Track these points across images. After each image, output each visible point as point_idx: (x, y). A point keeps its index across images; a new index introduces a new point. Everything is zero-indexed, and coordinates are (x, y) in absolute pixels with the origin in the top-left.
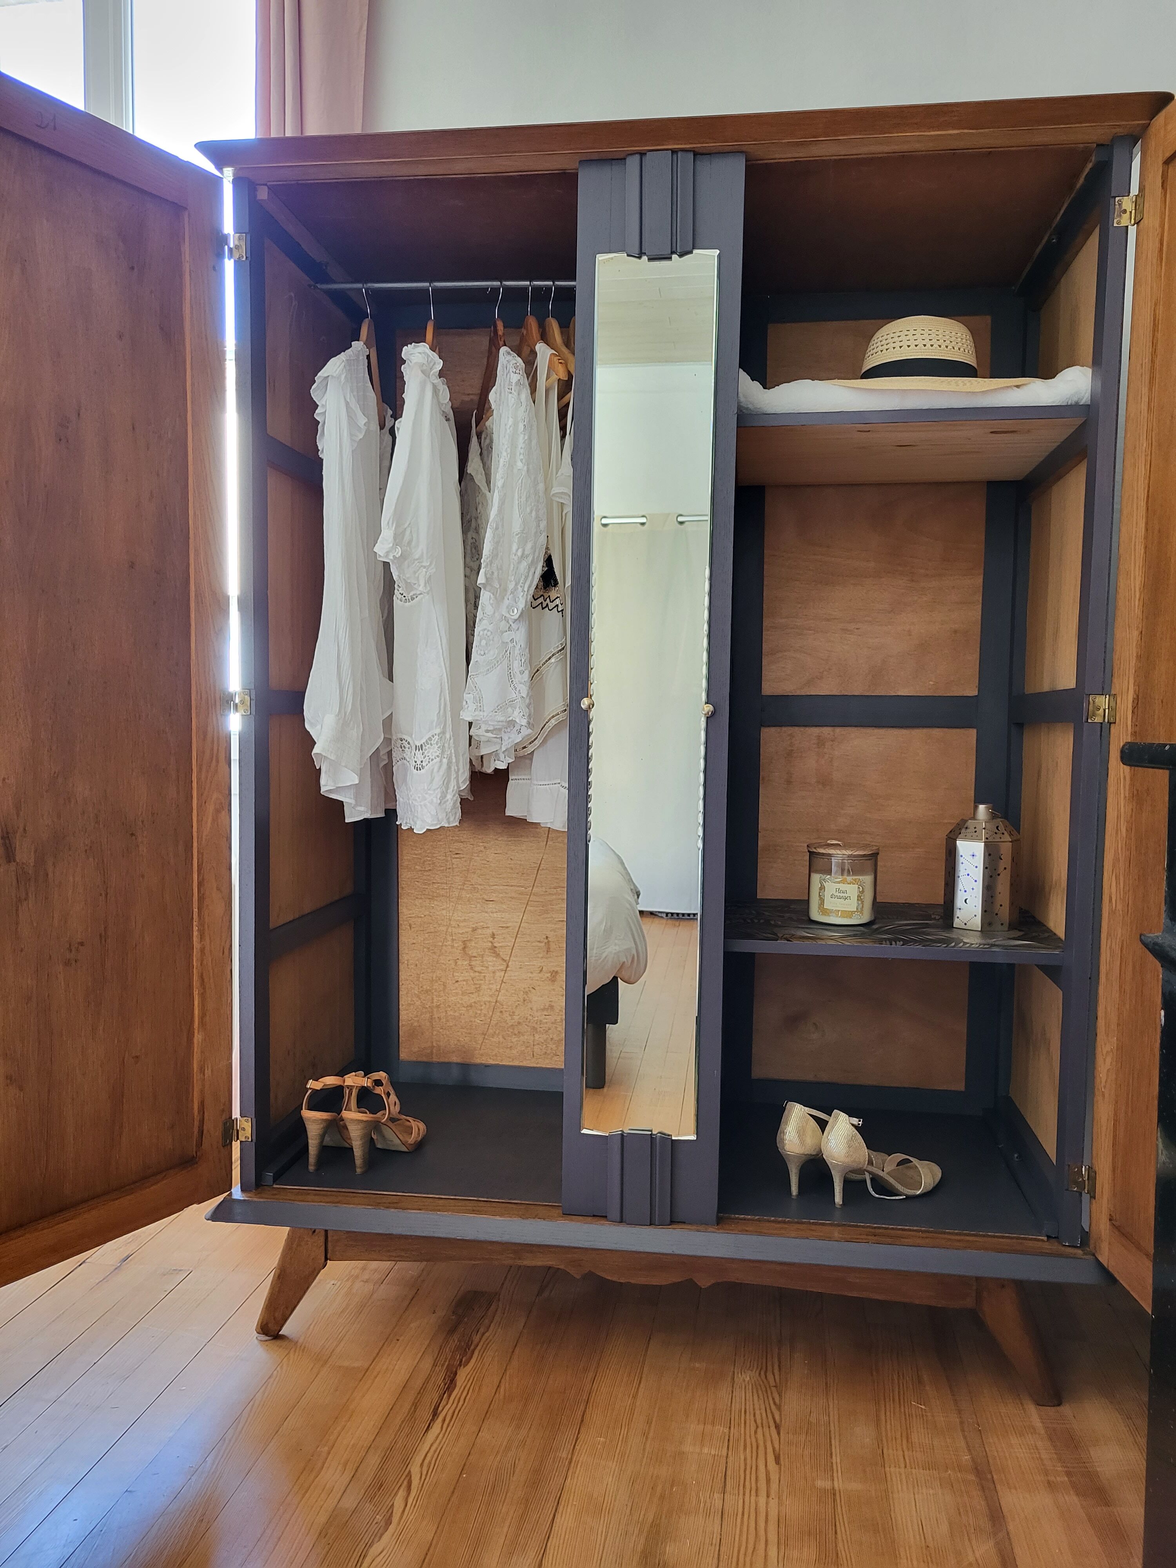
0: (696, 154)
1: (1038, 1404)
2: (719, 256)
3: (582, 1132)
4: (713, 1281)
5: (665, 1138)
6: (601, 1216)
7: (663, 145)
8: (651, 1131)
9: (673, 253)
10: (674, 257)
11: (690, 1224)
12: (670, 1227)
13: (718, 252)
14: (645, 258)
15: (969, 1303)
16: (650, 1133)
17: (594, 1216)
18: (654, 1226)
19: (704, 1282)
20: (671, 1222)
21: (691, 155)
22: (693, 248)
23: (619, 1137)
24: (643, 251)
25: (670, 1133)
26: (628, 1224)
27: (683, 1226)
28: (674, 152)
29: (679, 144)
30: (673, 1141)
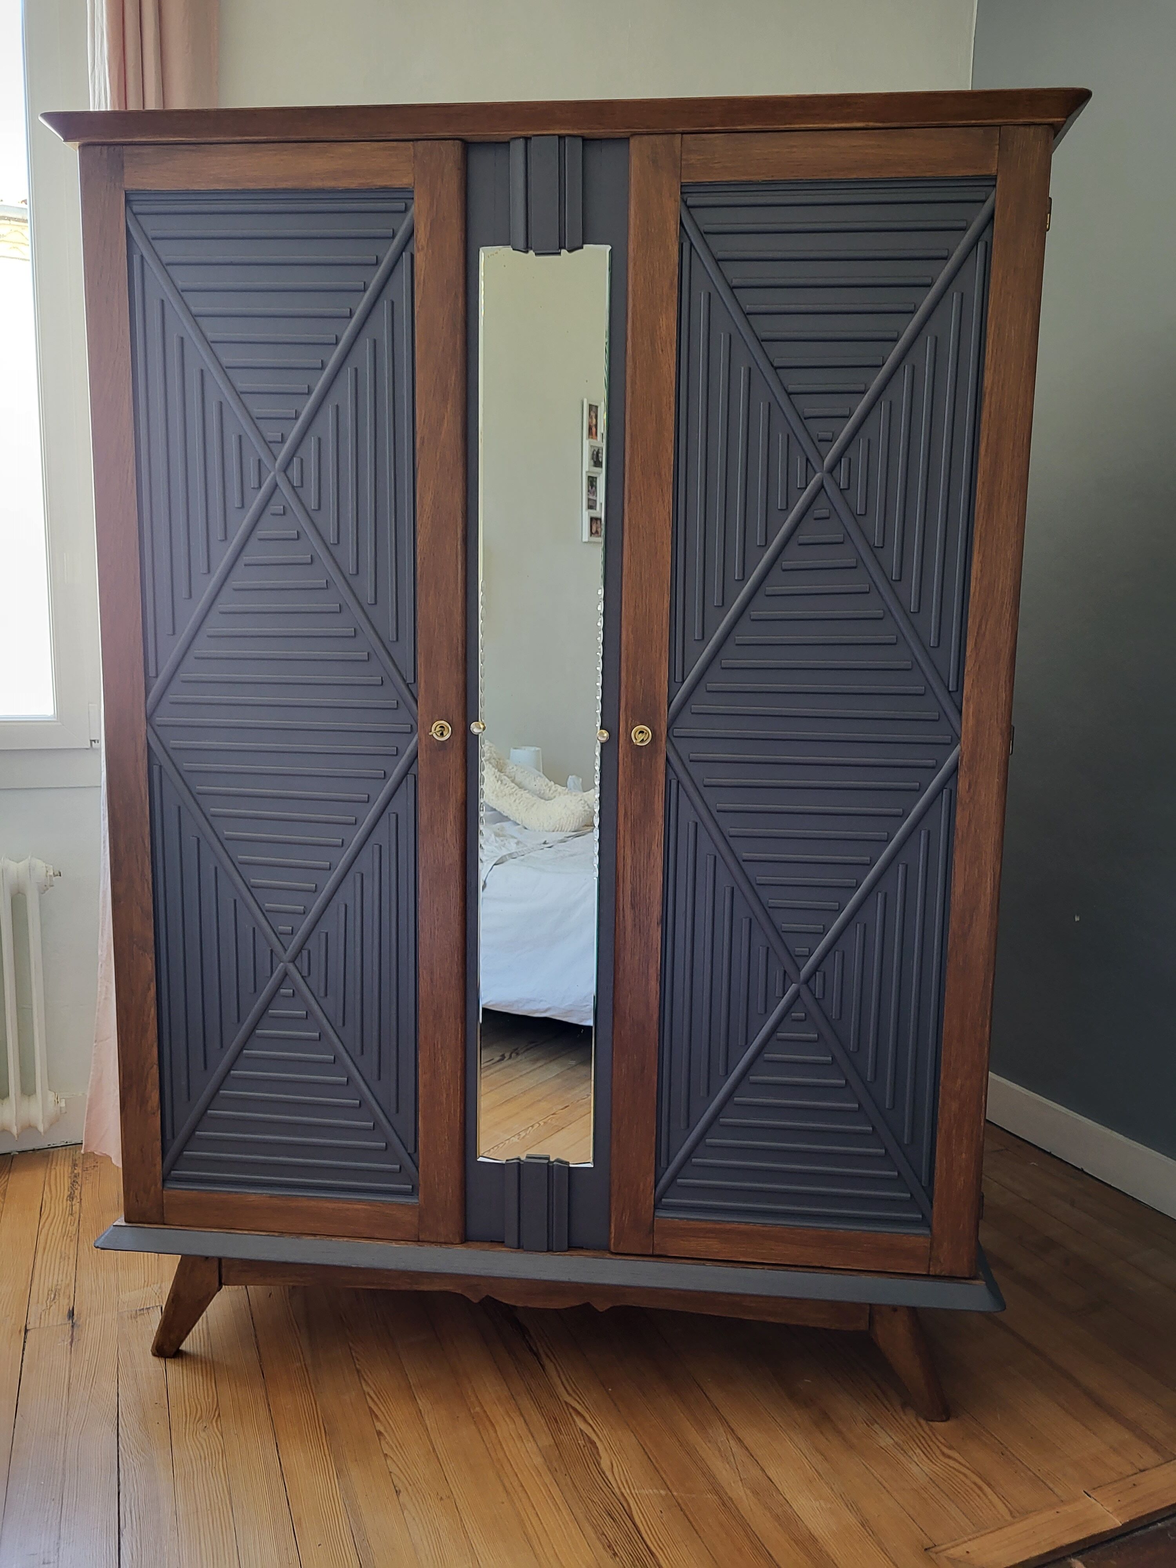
0: (585, 140)
1: (927, 1419)
2: (611, 251)
3: (478, 1160)
4: (610, 1305)
5: (563, 1165)
6: (498, 1241)
7: (549, 129)
8: (548, 1158)
9: (560, 248)
10: (564, 251)
11: (587, 1249)
12: (567, 1253)
13: (610, 248)
14: (531, 252)
15: (863, 1325)
16: (547, 1161)
17: (492, 1241)
18: (552, 1253)
19: (601, 1306)
20: (569, 1247)
21: (580, 142)
22: (584, 243)
23: (516, 1165)
24: (529, 245)
25: (568, 1160)
26: (525, 1251)
27: (581, 1252)
28: (561, 137)
29: (565, 129)
30: (570, 1168)
